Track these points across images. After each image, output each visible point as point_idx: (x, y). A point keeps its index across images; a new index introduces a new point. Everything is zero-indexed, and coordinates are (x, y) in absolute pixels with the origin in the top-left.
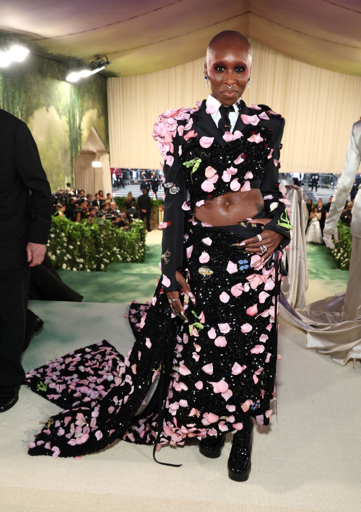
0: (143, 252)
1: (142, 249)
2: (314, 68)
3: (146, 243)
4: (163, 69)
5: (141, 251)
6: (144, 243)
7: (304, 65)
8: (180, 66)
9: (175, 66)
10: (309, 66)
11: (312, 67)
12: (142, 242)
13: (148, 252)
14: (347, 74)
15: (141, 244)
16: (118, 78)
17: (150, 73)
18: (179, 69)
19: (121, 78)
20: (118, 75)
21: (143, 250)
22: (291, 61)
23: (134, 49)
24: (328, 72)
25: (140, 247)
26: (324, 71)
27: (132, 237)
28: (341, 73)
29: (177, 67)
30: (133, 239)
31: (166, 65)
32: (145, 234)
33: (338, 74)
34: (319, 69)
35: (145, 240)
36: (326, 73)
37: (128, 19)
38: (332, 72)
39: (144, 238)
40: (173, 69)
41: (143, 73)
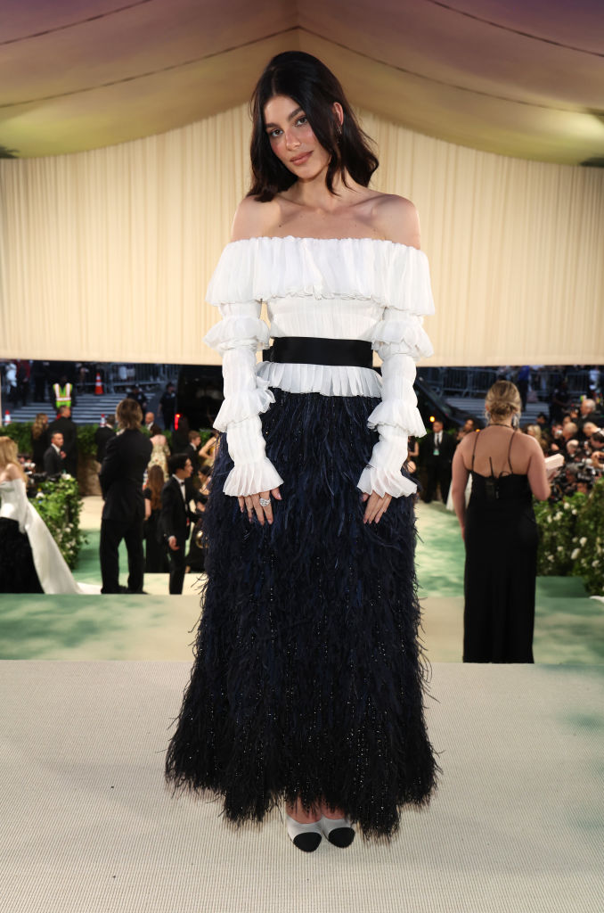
0: (72, 548)
1: (71, 540)
2: (443, 145)
3: (81, 526)
4: (116, 144)
5: (68, 545)
6: (76, 526)
7: (421, 139)
8: (154, 138)
9: (143, 137)
10: (431, 142)
11: (439, 142)
12: (71, 525)
13: (84, 547)
14: (510, 157)
15: (68, 530)
16: (14, 161)
17: (88, 151)
18: (152, 143)
19: (21, 161)
20: (14, 154)
21: (73, 543)
22: (392, 129)
23: (50, 98)
24: (472, 152)
25: (66, 535)
26: (462, 150)
27: (49, 514)
28: (498, 154)
29: (148, 140)
30: (51, 518)
31: (122, 136)
32: (77, 506)
33: (492, 157)
34: (453, 147)
35: (78, 521)
36: (468, 156)
37: (30, 37)
38: (481, 154)
39: (76, 514)
40: (139, 143)
41: (71, 150)
